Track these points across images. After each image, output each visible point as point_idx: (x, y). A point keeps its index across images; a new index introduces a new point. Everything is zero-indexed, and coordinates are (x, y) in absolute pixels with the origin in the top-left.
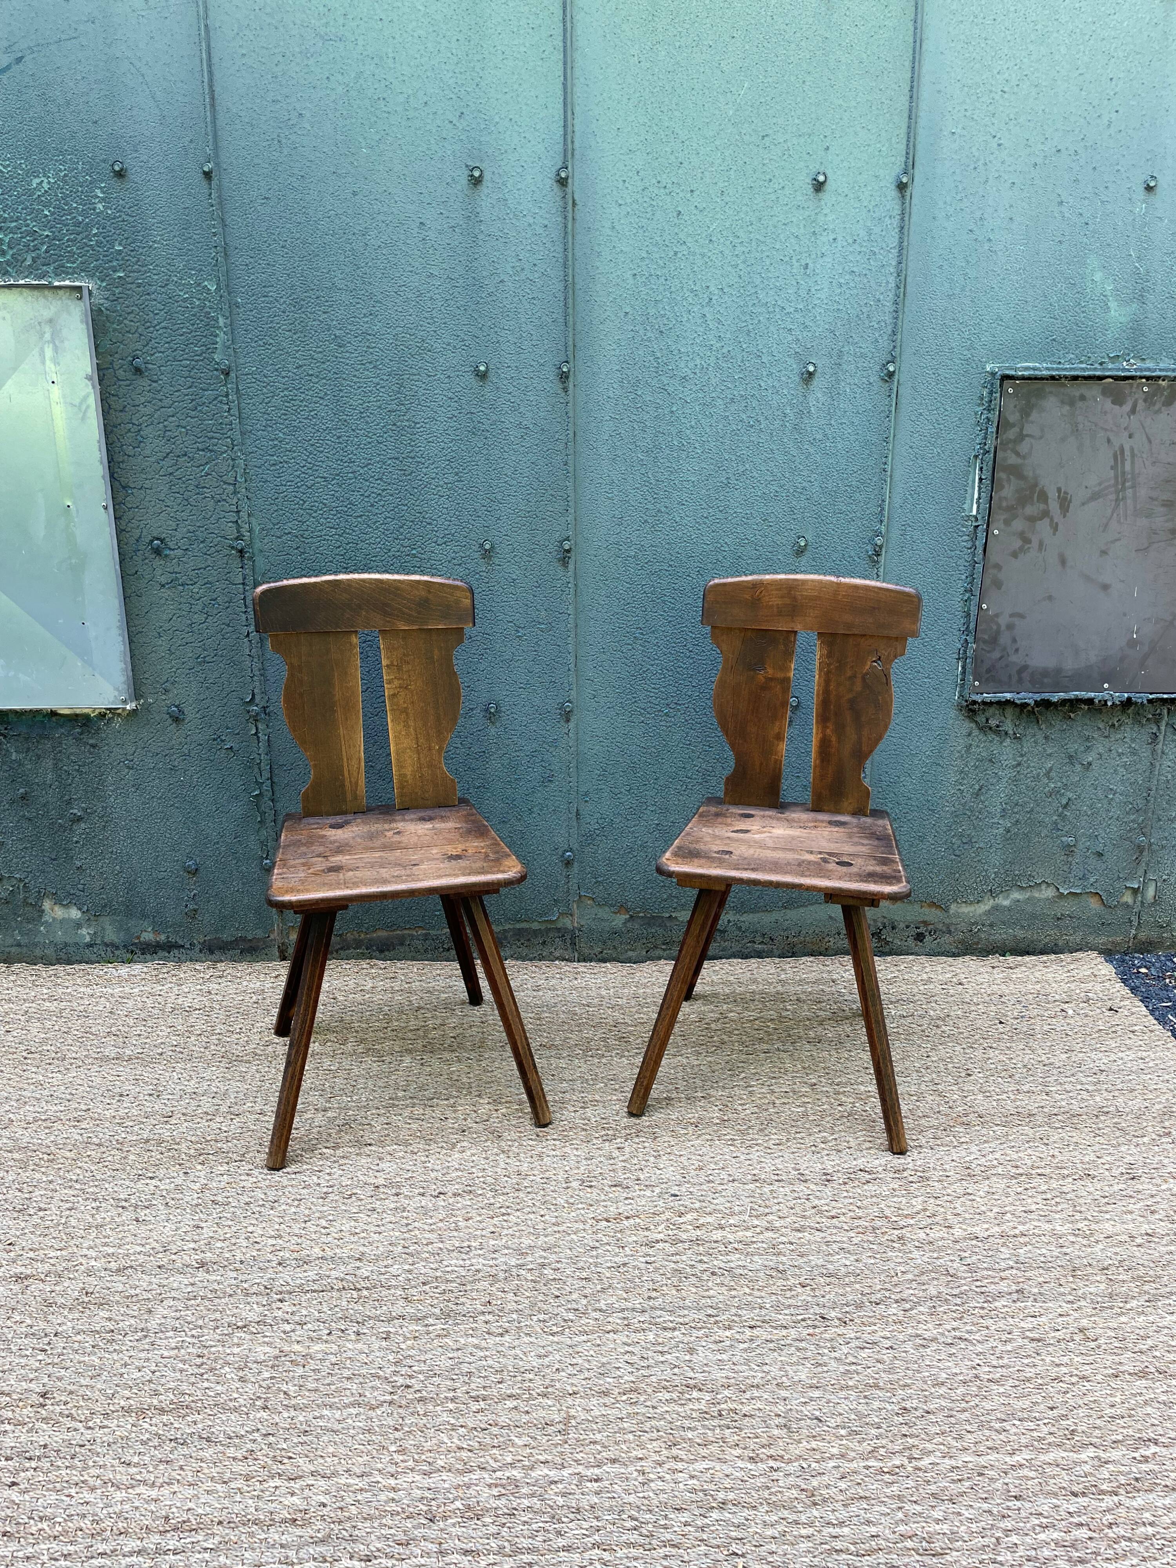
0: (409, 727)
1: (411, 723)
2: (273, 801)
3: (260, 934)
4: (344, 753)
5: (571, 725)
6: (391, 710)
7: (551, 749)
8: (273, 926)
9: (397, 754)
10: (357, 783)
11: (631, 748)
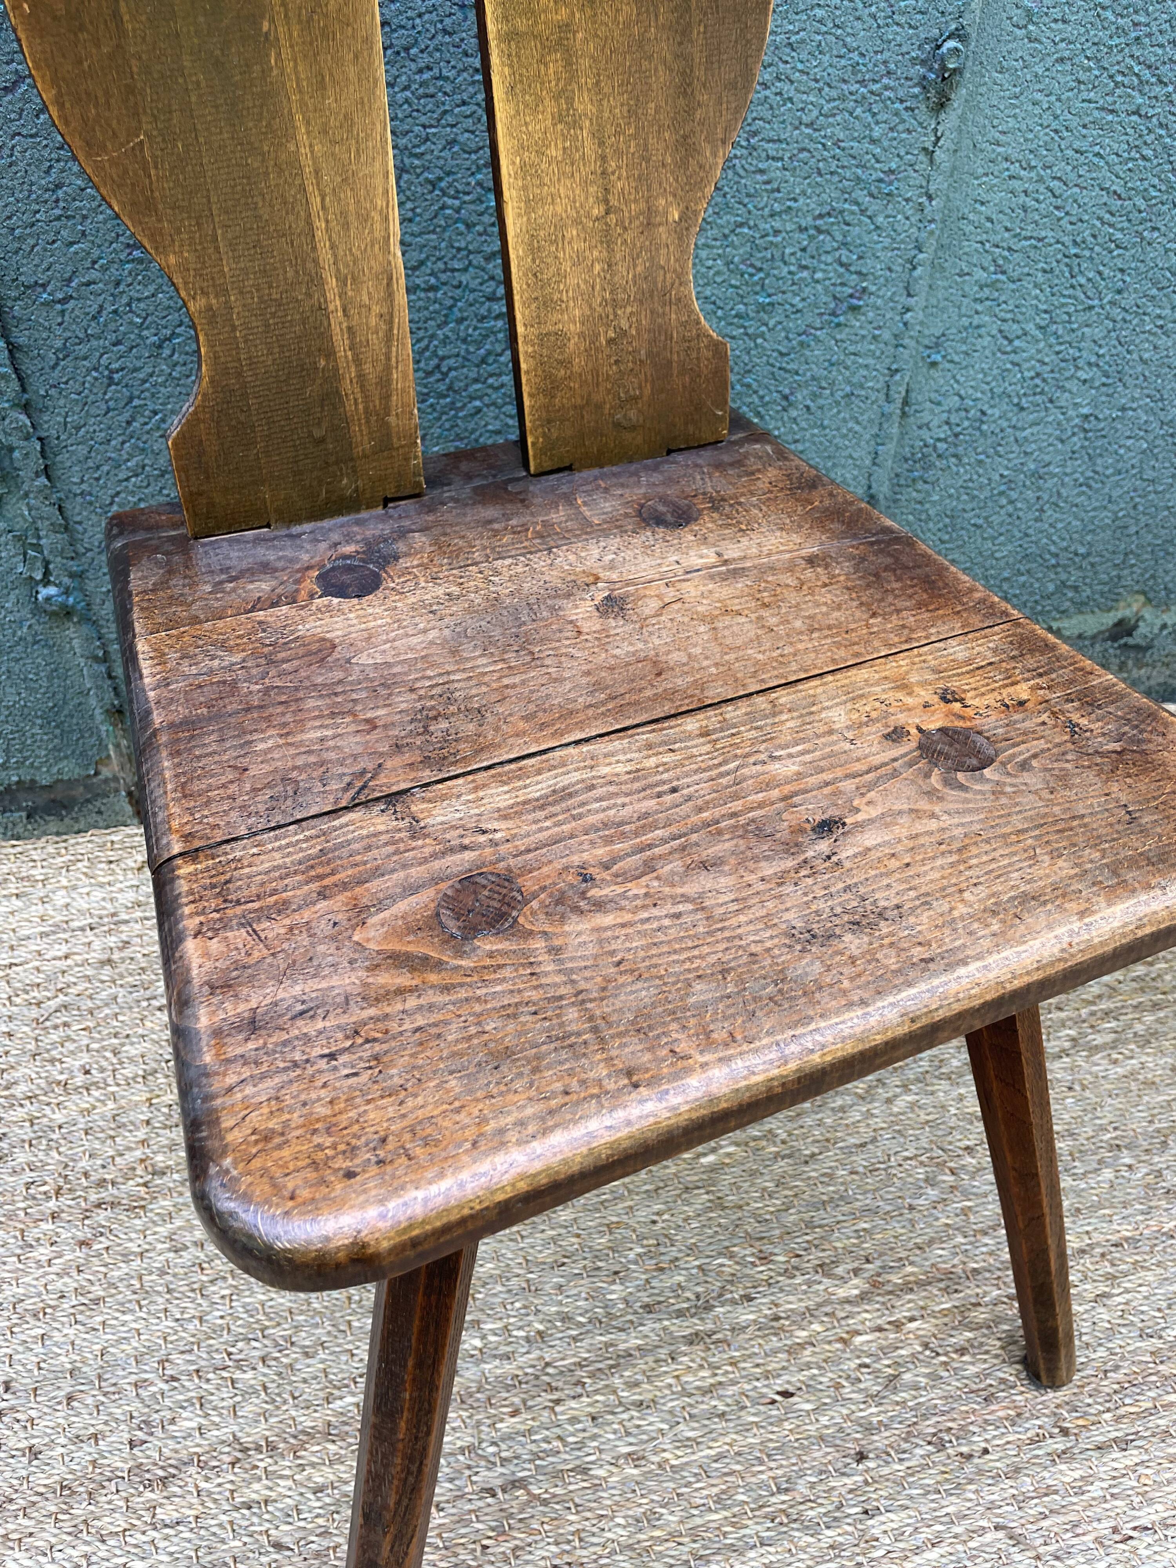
0: (575, 124)
1: (584, 104)
2: (26, 408)
3: (70, 769)
4: (325, 255)
5: (950, 119)
6: (510, 37)
7: (874, 206)
8: (102, 746)
9: (534, 250)
10: (385, 382)
11: (1085, 197)
